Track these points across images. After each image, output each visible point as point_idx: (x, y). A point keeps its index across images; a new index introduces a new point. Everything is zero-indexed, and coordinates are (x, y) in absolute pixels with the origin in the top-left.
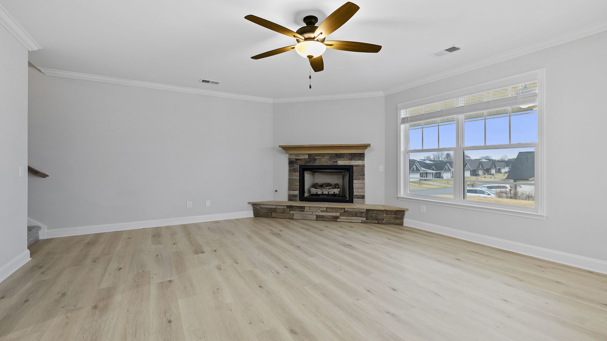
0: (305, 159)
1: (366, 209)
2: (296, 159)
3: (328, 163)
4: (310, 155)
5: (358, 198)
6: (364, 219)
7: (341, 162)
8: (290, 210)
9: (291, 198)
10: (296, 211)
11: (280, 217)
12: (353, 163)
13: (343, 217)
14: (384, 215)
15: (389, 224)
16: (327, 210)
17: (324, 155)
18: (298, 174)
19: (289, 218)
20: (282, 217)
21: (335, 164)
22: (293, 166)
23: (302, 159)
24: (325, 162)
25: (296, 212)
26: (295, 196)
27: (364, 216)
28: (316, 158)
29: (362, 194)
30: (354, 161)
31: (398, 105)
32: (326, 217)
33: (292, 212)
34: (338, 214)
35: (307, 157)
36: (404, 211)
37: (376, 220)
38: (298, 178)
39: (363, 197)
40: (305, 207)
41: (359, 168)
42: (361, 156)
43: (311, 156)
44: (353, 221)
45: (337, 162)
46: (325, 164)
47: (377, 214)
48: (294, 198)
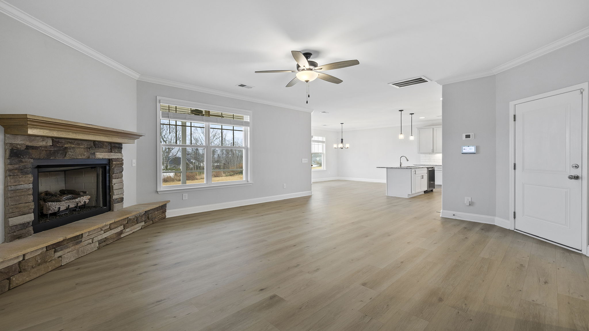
0: (46, 147)
2: (28, 147)
3: (84, 155)
4: (55, 140)
5: (118, 202)
6: (143, 224)
7: (99, 155)
8: (55, 252)
9: (16, 232)
10: (68, 248)
11: (35, 276)
12: (113, 156)
13: (126, 230)
14: (156, 212)
15: (159, 220)
18: (31, 177)
19: (54, 268)
20: (38, 275)
21: (93, 157)
22: (21, 162)
23: (41, 147)
24: (81, 154)
25: (67, 251)
26: (24, 226)
27: (143, 219)
28: (65, 146)
29: (121, 196)
30: (114, 154)
32: (110, 238)
33: (58, 254)
34: (121, 228)
36: (165, 204)
38: (31, 186)
39: (122, 200)
40: (82, 234)
41: (118, 163)
43: (58, 142)
45: (94, 153)
46: (80, 157)
48: (24, 231)
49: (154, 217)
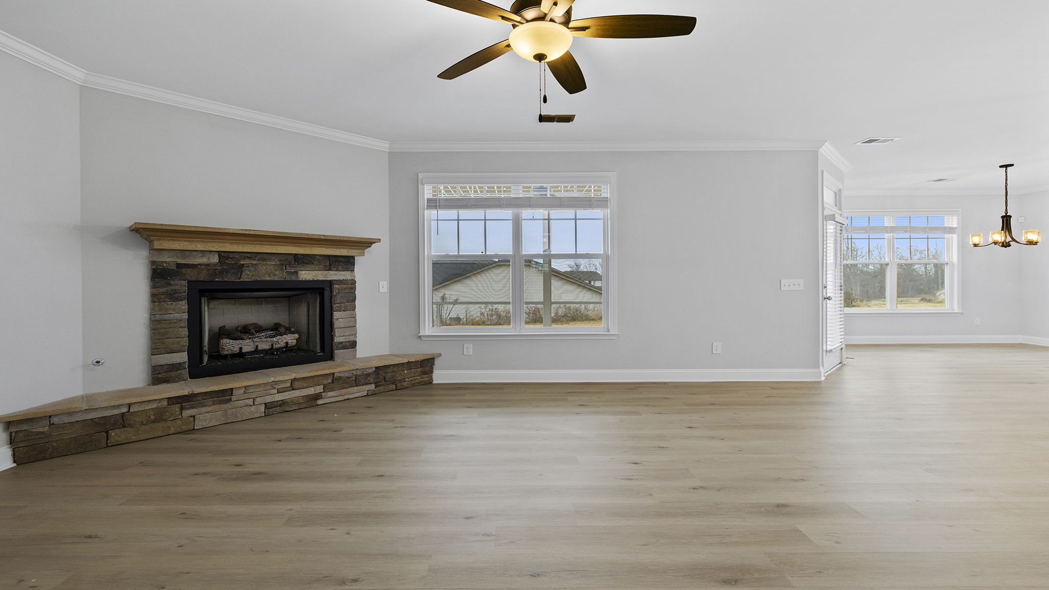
0: (208, 265)
1: (376, 367)
2: (179, 266)
3: (275, 275)
4: (223, 255)
5: (344, 348)
6: (372, 387)
7: (306, 275)
8: (182, 409)
9: (159, 375)
10: (204, 406)
11: (146, 436)
12: (333, 275)
13: (330, 394)
14: (406, 372)
15: (414, 385)
16: (293, 385)
17: (265, 256)
18: (184, 305)
19: (180, 430)
20: (151, 436)
21: (294, 278)
22: (170, 284)
23: (200, 264)
24: (269, 273)
25: (203, 410)
26: (175, 366)
27: (372, 380)
28: (242, 262)
29: (351, 339)
30: (336, 272)
31: (419, 174)
32: (292, 401)
33: (187, 413)
34: (319, 389)
35: (215, 259)
36: (433, 359)
37: (393, 384)
38: (185, 316)
39: (353, 345)
40: (232, 389)
41: (344, 286)
42: (348, 263)
43: (228, 258)
44: (351, 396)
45: (296, 273)
46: (268, 278)
47: (393, 372)
48: (173, 374)
49: (399, 378)
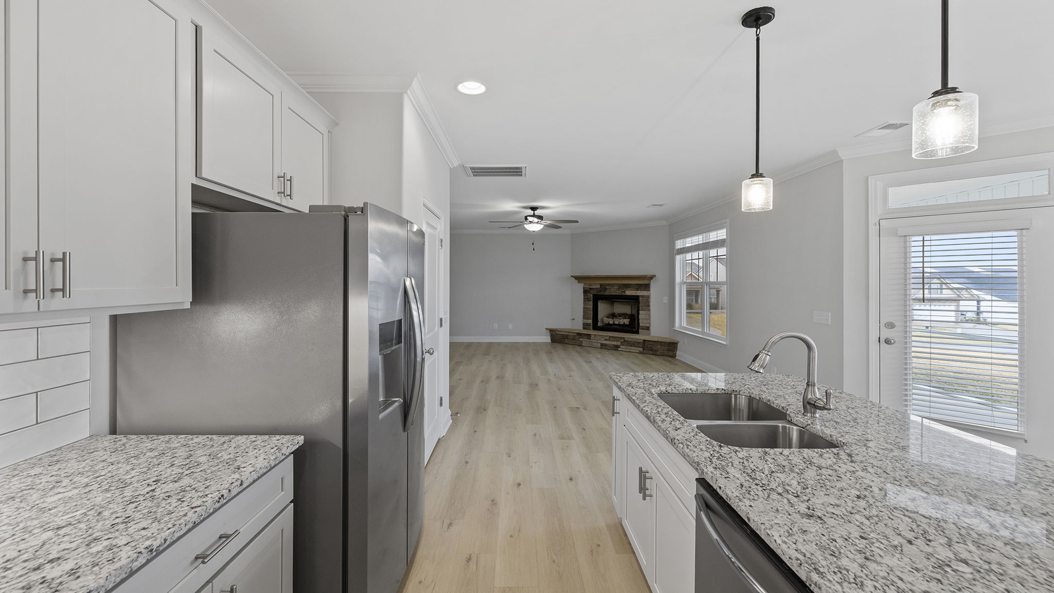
0: (597, 289)
1: (643, 340)
2: (590, 289)
3: (617, 293)
4: (601, 285)
5: (643, 329)
6: (641, 349)
7: (629, 293)
8: (579, 338)
9: (585, 326)
10: (585, 338)
12: (639, 293)
13: (623, 347)
14: (659, 346)
15: (663, 355)
16: (611, 338)
17: (613, 285)
18: (591, 303)
19: (577, 345)
21: (623, 294)
22: (587, 296)
23: (595, 288)
24: (614, 291)
25: (584, 340)
26: (588, 324)
27: (640, 346)
28: (606, 288)
29: (647, 325)
30: (641, 292)
31: (674, 235)
32: (609, 345)
33: (581, 339)
34: (619, 343)
35: (599, 287)
36: (677, 344)
37: (651, 351)
38: (592, 307)
39: (647, 328)
40: (591, 335)
41: (644, 298)
42: (647, 287)
44: (632, 351)
45: (624, 292)
46: (614, 294)
47: (652, 344)
48: (588, 327)
